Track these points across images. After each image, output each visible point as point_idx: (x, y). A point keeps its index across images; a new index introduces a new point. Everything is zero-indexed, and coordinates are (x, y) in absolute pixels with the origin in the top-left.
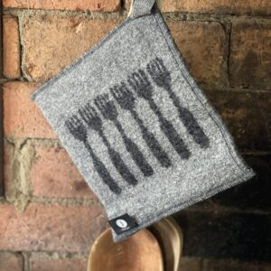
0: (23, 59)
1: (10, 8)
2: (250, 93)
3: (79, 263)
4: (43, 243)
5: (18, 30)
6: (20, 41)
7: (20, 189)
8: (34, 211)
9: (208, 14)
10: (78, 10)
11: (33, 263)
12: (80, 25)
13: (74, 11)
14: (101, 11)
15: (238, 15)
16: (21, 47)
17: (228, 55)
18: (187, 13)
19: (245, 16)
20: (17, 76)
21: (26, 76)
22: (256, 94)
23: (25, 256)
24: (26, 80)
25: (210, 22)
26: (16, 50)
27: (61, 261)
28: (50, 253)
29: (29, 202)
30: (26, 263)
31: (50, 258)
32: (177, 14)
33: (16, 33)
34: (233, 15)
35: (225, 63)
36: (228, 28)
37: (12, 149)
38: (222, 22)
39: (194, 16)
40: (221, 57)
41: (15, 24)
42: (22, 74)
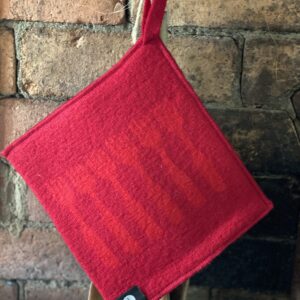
0: (20, 75)
1: (5, 20)
2: (264, 113)
3: (79, 292)
4: (40, 271)
5: (14, 43)
6: (16, 54)
7: (15, 213)
8: (30, 238)
9: (219, 29)
10: (79, 23)
11: (28, 292)
12: (81, 39)
13: (74, 24)
14: (104, 24)
15: (252, 30)
16: (17, 62)
17: (240, 71)
18: (196, 27)
19: (260, 31)
20: (12, 92)
21: (22, 92)
22: (270, 114)
23: (20, 284)
24: (22, 96)
25: (222, 37)
26: (12, 65)
27: (59, 290)
28: (48, 282)
29: (25, 227)
30: (21, 292)
31: (47, 287)
32: (185, 28)
33: (11, 47)
34: (246, 30)
35: (238, 81)
36: (241, 43)
37: (6, 171)
38: (234, 37)
39: (204, 30)
40: (233, 75)
41: (11, 36)
42: (17, 90)
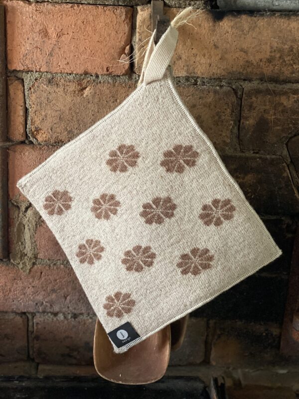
0: (29, 122)
1: (15, 71)
2: (260, 158)
3: (85, 324)
4: (49, 305)
5: (24, 93)
6: (25, 103)
7: (25, 251)
8: (39, 273)
9: (219, 79)
10: (86, 73)
11: (37, 324)
12: (87, 89)
13: (81, 75)
14: (109, 75)
15: (250, 80)
16: (26, 110)
17: (239, 120)
18: (198, 77)
19: (258, 82)
20: (22, 139)
21: (31, 139)
22: (267, 159)
23: (30, 317)
24: (31, 143)
25: (221, 87)
26: (21, 113)
27: (66, 322)
28: (56, 314)
29: (34, 264)
30: (30, 324)
31: (55, 319)
32: (187, 79)
33: (21, 95)
34: (245, 80)
35: (236, 128)
36: (240, 93)
37: (17, 212)
38: (234, 87)
39: (205, 80)
40: (232, 122)
41: (21, 86)
42: (27, 137)
